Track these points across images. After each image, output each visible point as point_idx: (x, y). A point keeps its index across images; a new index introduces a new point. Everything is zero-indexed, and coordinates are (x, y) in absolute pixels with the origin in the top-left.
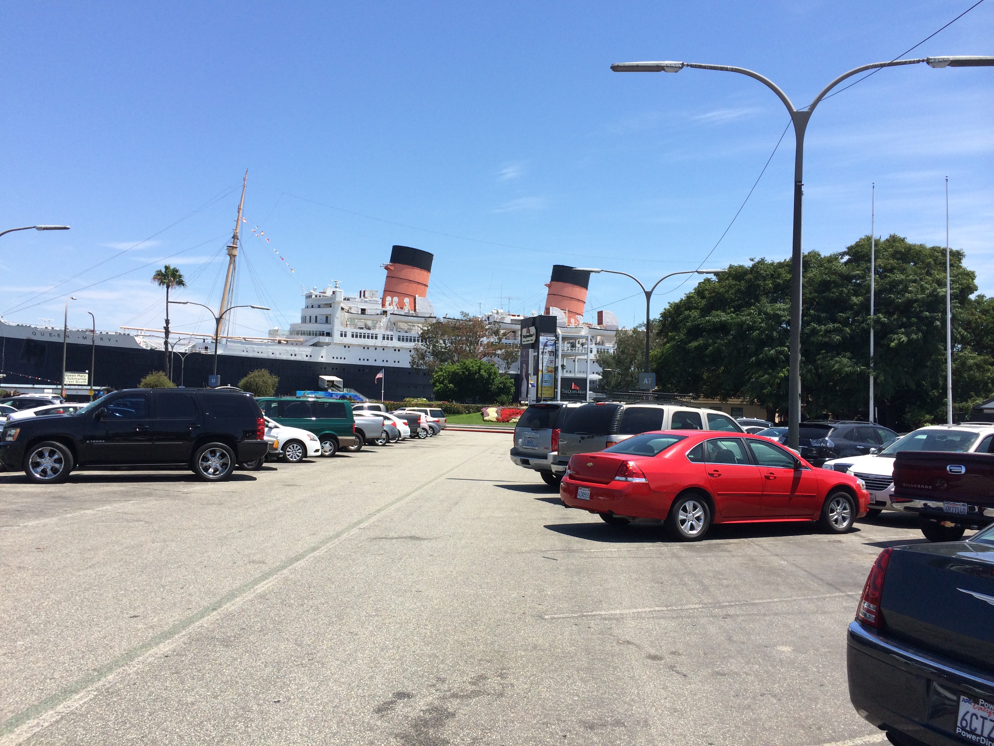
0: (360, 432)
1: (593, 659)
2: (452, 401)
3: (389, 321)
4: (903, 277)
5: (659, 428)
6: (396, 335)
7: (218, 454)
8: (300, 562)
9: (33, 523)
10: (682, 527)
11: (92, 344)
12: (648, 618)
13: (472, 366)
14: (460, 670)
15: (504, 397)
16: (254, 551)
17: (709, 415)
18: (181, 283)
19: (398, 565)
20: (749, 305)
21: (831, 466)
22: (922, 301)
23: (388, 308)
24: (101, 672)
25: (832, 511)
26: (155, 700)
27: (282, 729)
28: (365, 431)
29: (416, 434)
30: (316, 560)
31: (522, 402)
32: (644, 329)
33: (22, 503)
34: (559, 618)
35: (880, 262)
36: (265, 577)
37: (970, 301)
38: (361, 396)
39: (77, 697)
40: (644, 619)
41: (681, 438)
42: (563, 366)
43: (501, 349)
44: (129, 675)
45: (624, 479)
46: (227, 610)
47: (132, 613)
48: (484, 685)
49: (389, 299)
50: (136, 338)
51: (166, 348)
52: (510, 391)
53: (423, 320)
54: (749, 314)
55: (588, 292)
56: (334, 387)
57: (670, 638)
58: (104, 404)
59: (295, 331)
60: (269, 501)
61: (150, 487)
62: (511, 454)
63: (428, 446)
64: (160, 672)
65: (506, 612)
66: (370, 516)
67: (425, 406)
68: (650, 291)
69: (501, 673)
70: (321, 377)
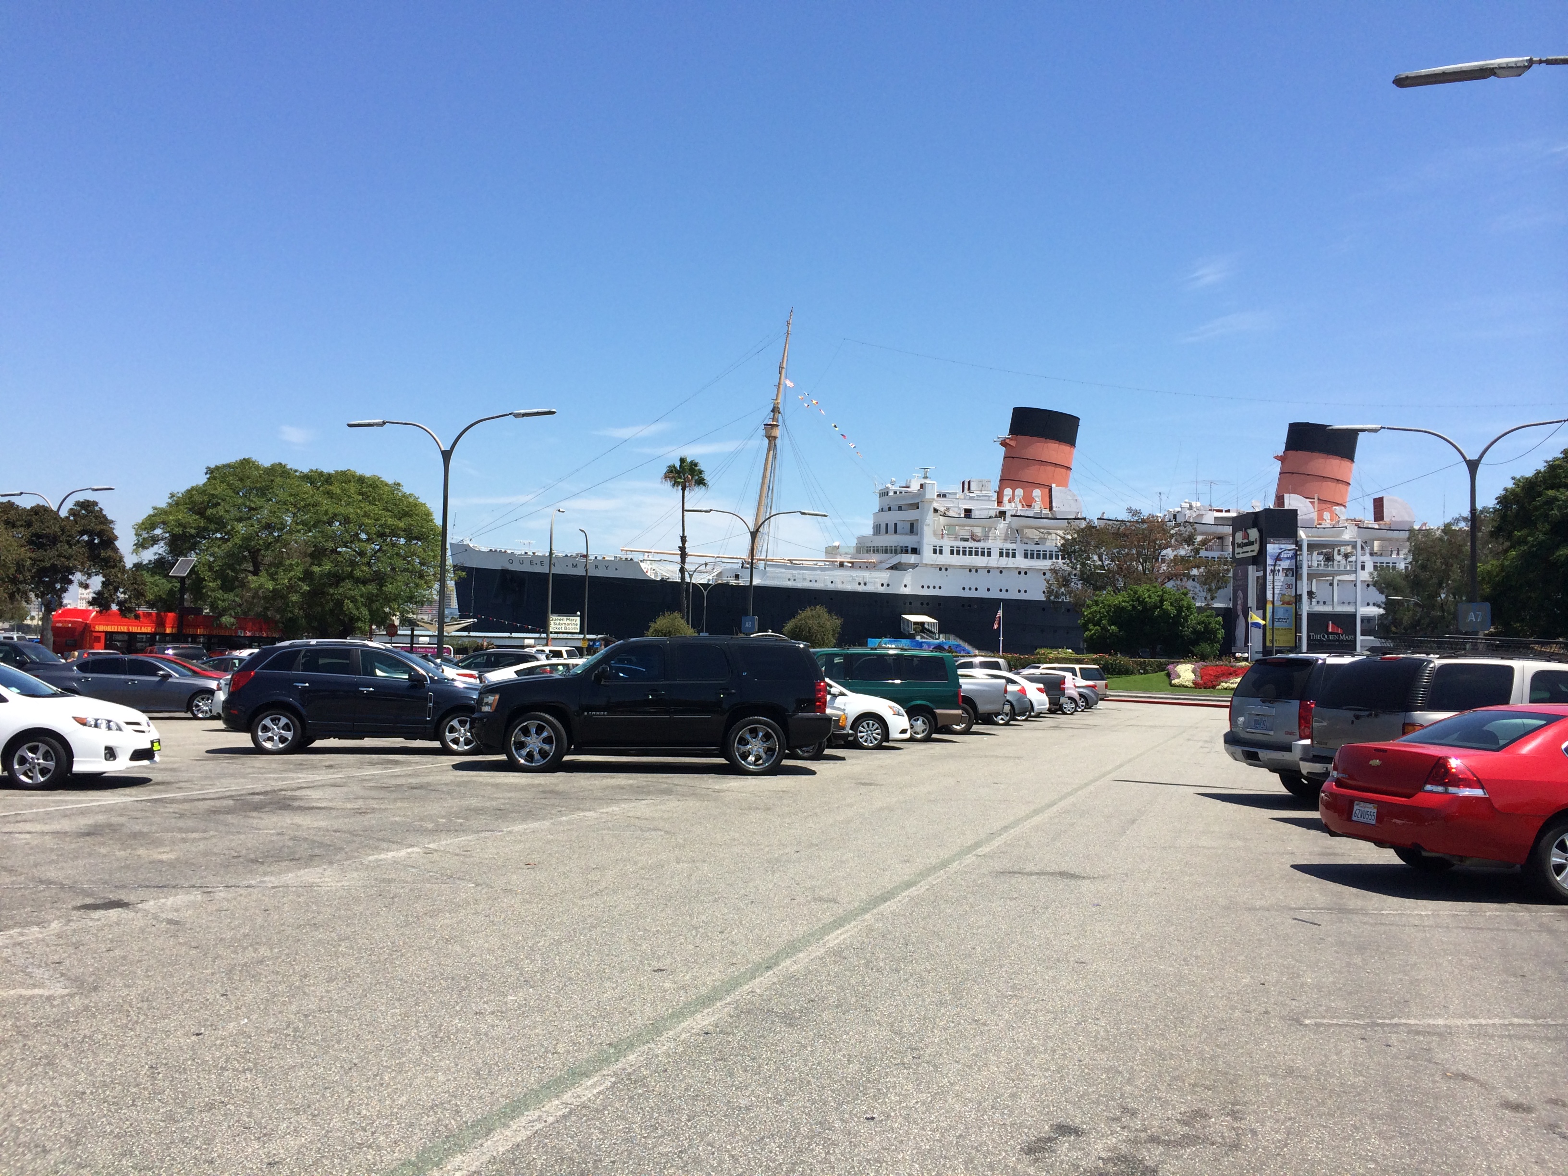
0: (968, 702)
1: (1398, 1101)
2: (1116, 654)
3: (1009, 526)
5: (1505, 700)
6: (1020, 548)
7: (761, 734)
8: (888, 903)
9: (518, 828)
10: (1558, 879)
11: (584, 574)
12: (1499, 1036)
13: (1149, 597)
14: (1160, 1098)
15: (1205, 647)
16: (819, 882)
18: (701, 482)
19: (1044, 917)
23: (1007, 507)
24: (620, 1048)
26: (695, 1098)
27: (880, 1162)
28: (977, 701)
29: (1058, 707)
30: (913, 903)
31: (1239, 655)
32: (1463, 526)
33: (504, 798)
34: (1331, 1025)
36: (839, 923)
38: (967, 646)
39: (589, 1083)
40: (1492, 1037)
41: (1551, 719)
42: (1310, 594)
43: (1198, 567)
44: (657, 1056)
45: (1440, 789)
46: (787, 970)
47: (656, 965)
48: (1204, 1127)
49: (1008, 492)
50: (641, 564)
51: (683, 578)
52: (1215, 636)
53: (1064, 523)
55: (1355, 466)
56: (924, 633)
57: (1545, 1076)
58: (605, 659)
59: (864, 547)
60: (838, 808)
61: (669, 781)
62: (1226, 742)
63: (1078, 726)
64: (699, 1057)
65: (1234, 1008)
66: (992, 836)
67: (1070, 661)
68: (1476, 458)
69: (1232, 1110)
70: (904, 616)
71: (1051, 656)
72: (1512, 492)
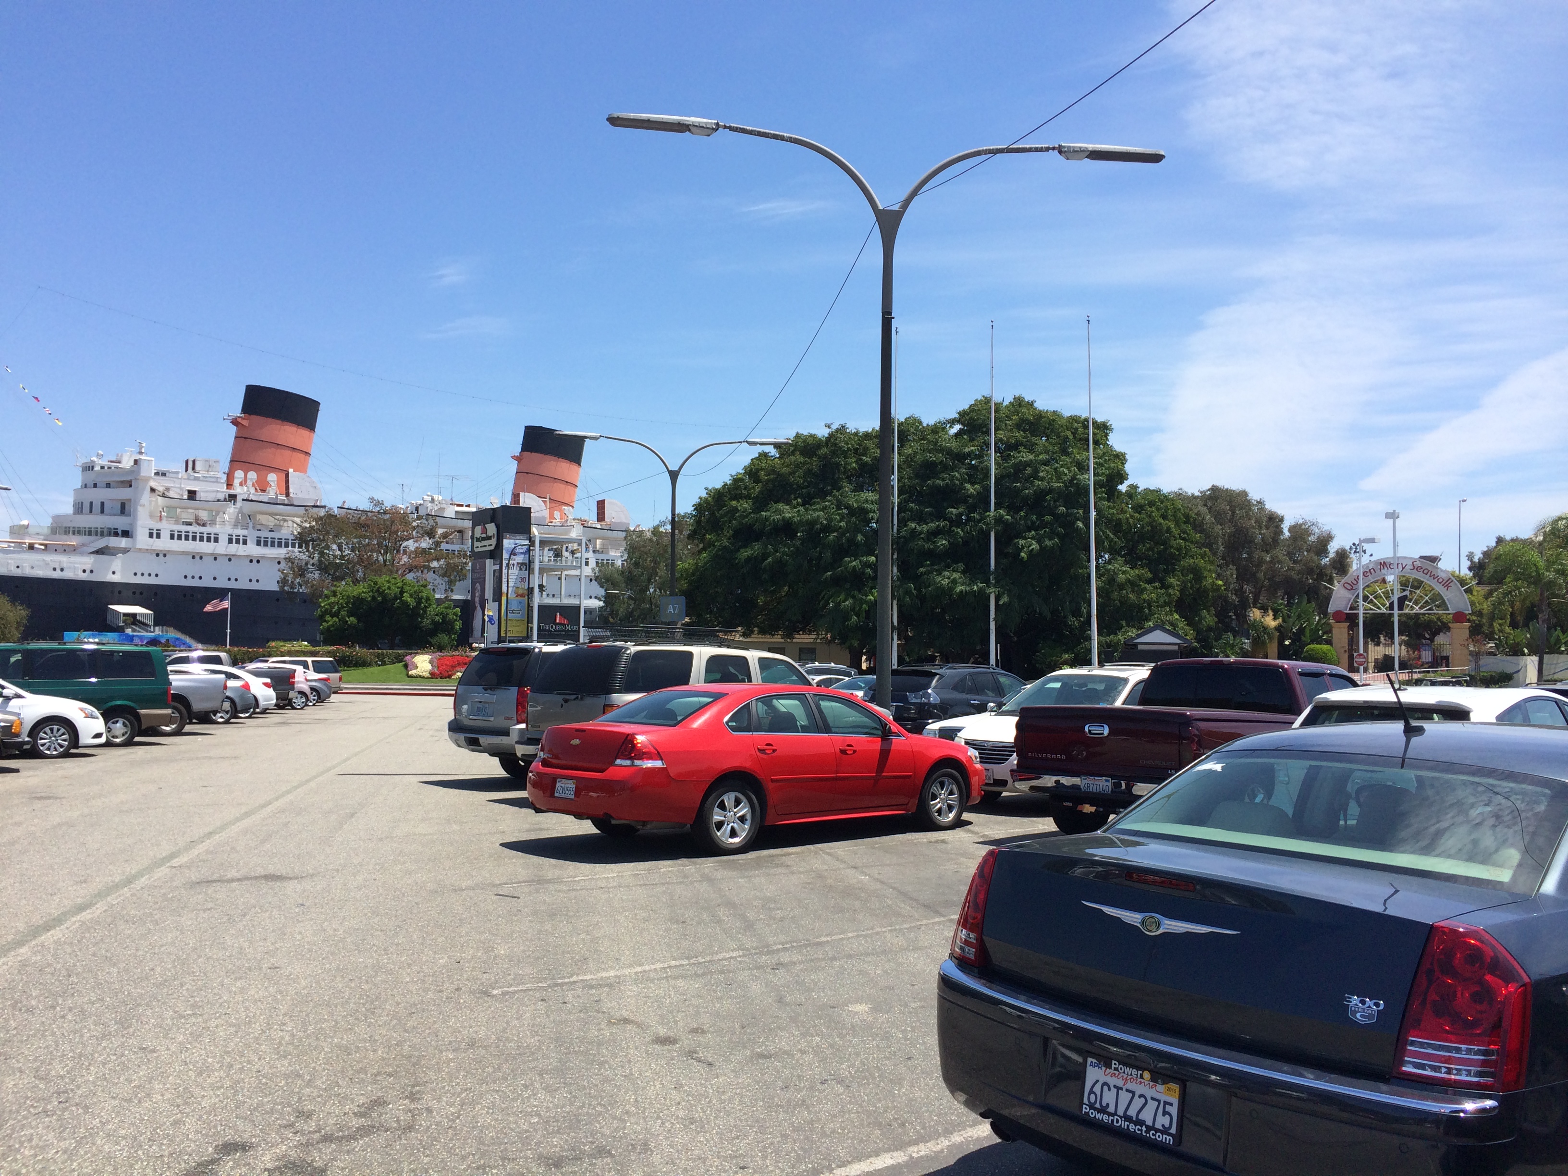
0: (181, 700)
1: (566, 1054)
2: (353, 645)
3: (240, 511)
4: (1031, 457)
5: (686, 681)
6: (252, 535)
10: (719, 834)
12: (658, 979)
13: (389, 588)
14: (339, 1094)
15: (443, 638)
17: (761, 660)
19: (240, 926)
20: (823, 495)
21: (934, 731)
22: (1059, 492)
23: (238, 490)
25: (934, 797)
28: (191, 699)
29: (286, 702)
30: (84, 928)
31: (475, 645)
32: (669, 528)
34: (516, 992)
35: (1002, 434)
37: (1120, 492)
38: (188, 640)
40: (652, 981)
41: (717, 697)
42: (541, 587)
43: (438, 560)
45: (628, 762)
48: (381, 1115)
49: (239, 474)
52: (453, 628)
53: (302, 511)
54: (824, 509)
55: (581, 469)
56: (136, 625)
57: (691, 1008)
59: (60, 527)
62: (450, 730)
63: (307, 721)
65: (427, 990)
66: (193, 843)
67: (305, 654)
68: (677, 469)
69: (411, 1092)
70: (111, 607)
71: (283, 649)
72: (706, 500)
